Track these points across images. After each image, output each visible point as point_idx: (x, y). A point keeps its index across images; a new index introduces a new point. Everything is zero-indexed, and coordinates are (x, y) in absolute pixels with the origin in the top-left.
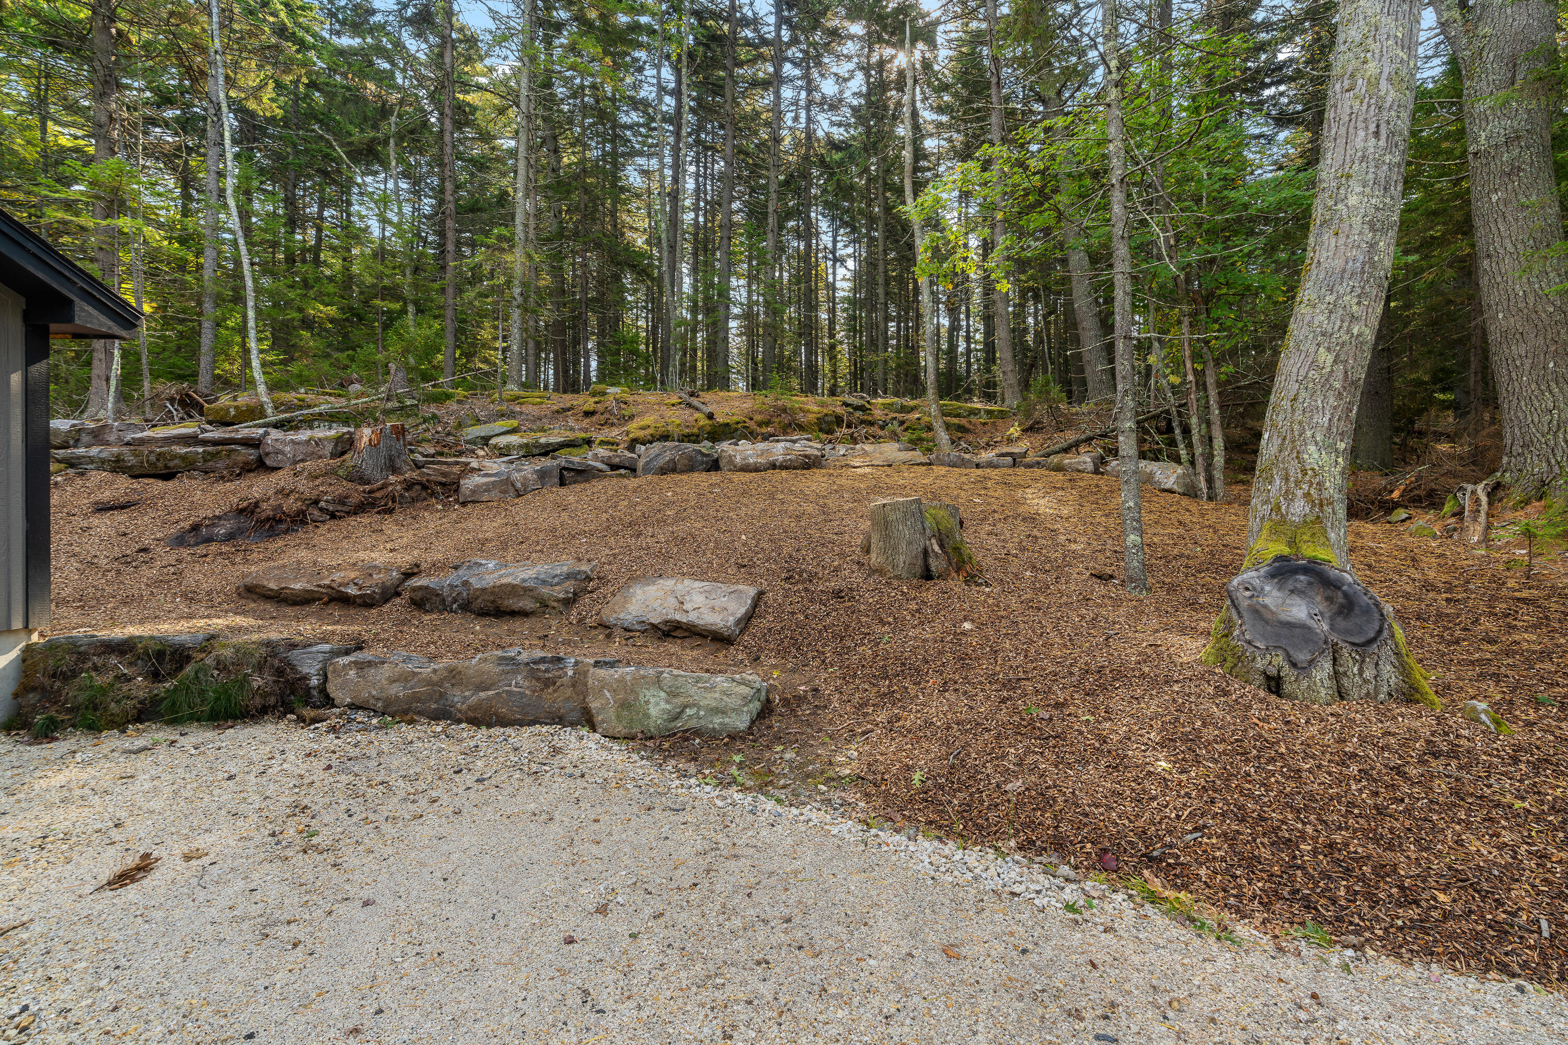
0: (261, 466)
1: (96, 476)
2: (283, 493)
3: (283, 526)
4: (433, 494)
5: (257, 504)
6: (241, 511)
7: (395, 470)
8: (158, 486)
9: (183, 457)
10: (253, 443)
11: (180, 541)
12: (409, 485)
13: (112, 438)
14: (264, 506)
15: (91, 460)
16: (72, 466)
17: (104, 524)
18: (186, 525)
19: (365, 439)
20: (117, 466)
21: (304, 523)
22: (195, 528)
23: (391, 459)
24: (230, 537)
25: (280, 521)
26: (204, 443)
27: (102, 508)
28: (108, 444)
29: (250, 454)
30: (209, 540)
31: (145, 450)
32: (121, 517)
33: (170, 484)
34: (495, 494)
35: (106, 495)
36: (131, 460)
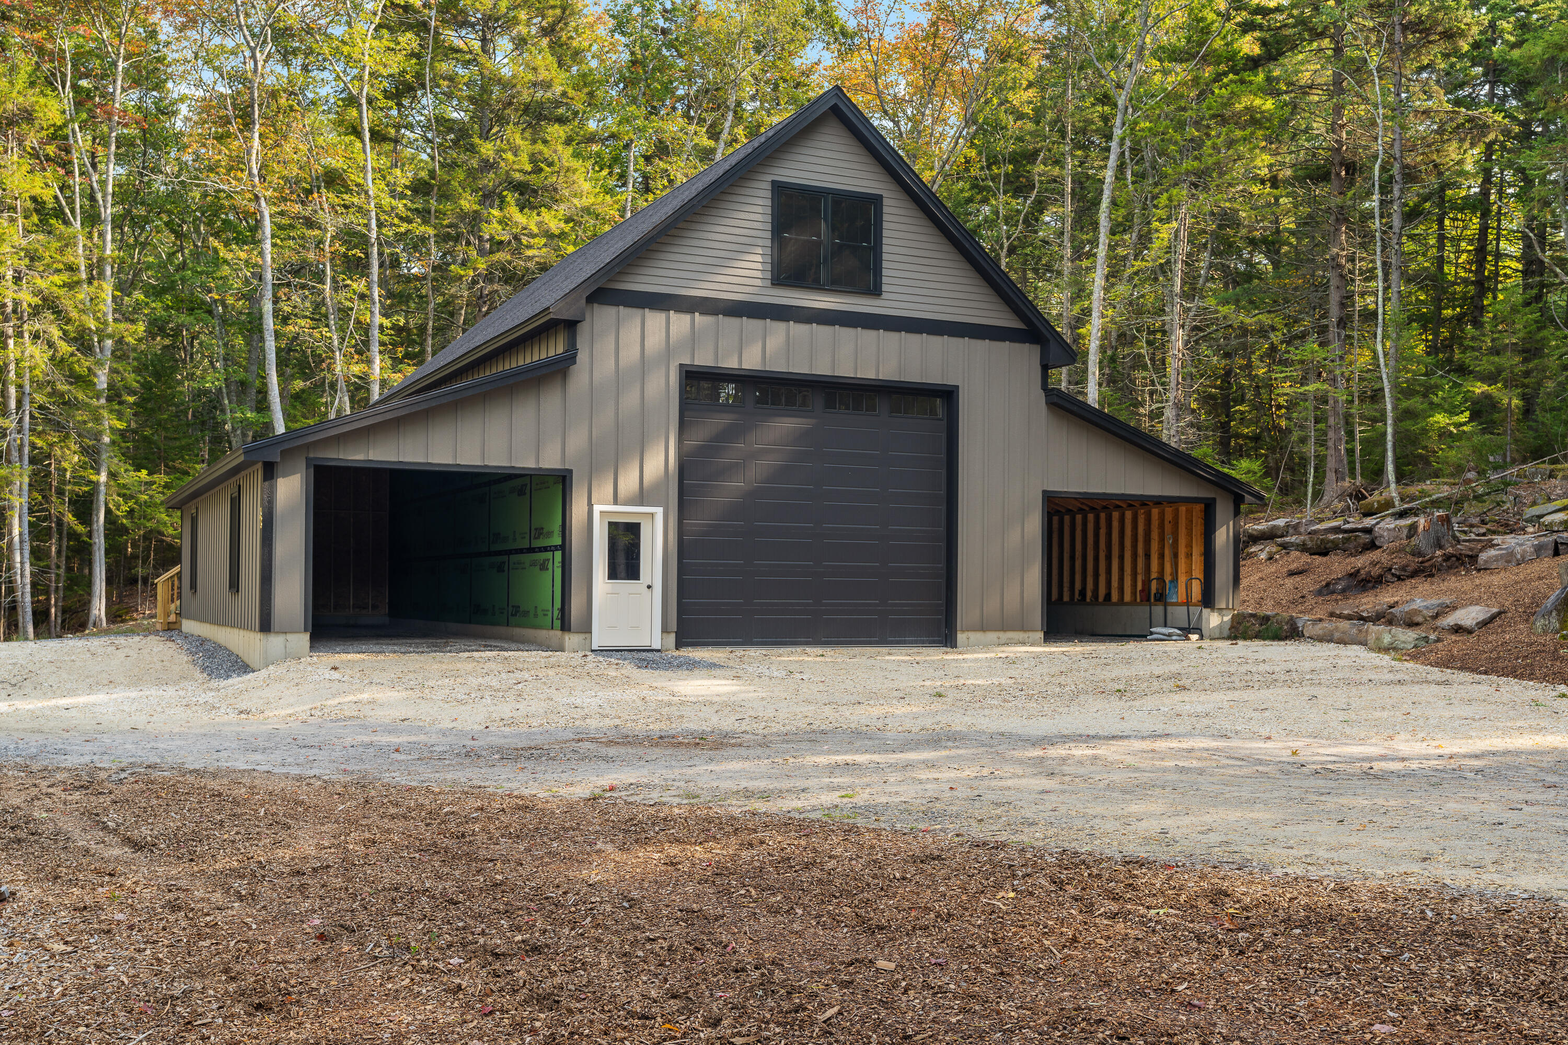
0: (1372, 546)
1: (1295, 554)
2: (1374, 564)
3: (1370, 585)
4: (1463, 564)
5: (1358, 571)
6: (1351, 575)
7: (1441, 547)
8: (1318, 559)
9: (1332, 541)
10: (1368, 531)
11: (1319, 593)
12: (1447, 558)
13: (1302, 530)
14: (1362, 572)
15: (1292, 544)
16: (1285, 548)
17: (1289, 582)
18: (1324, 583)
19: (1421, 527)
20: (1303, 548)
21: (1381, 582)
22: (1328, 585)
23: (1438, 539)
24: (1344, 591)
25: (1369, 581)
26: (1346, 531)
27: (1291, 574)
28: (1300, 534)
29: (1366, 538)
30: (1333, 592)
31: (1315, 537)
32: (1298, 579)
33: (1325, 559)
34: (1501, 564)
35: (1293, 566)
36: (1309, 544)
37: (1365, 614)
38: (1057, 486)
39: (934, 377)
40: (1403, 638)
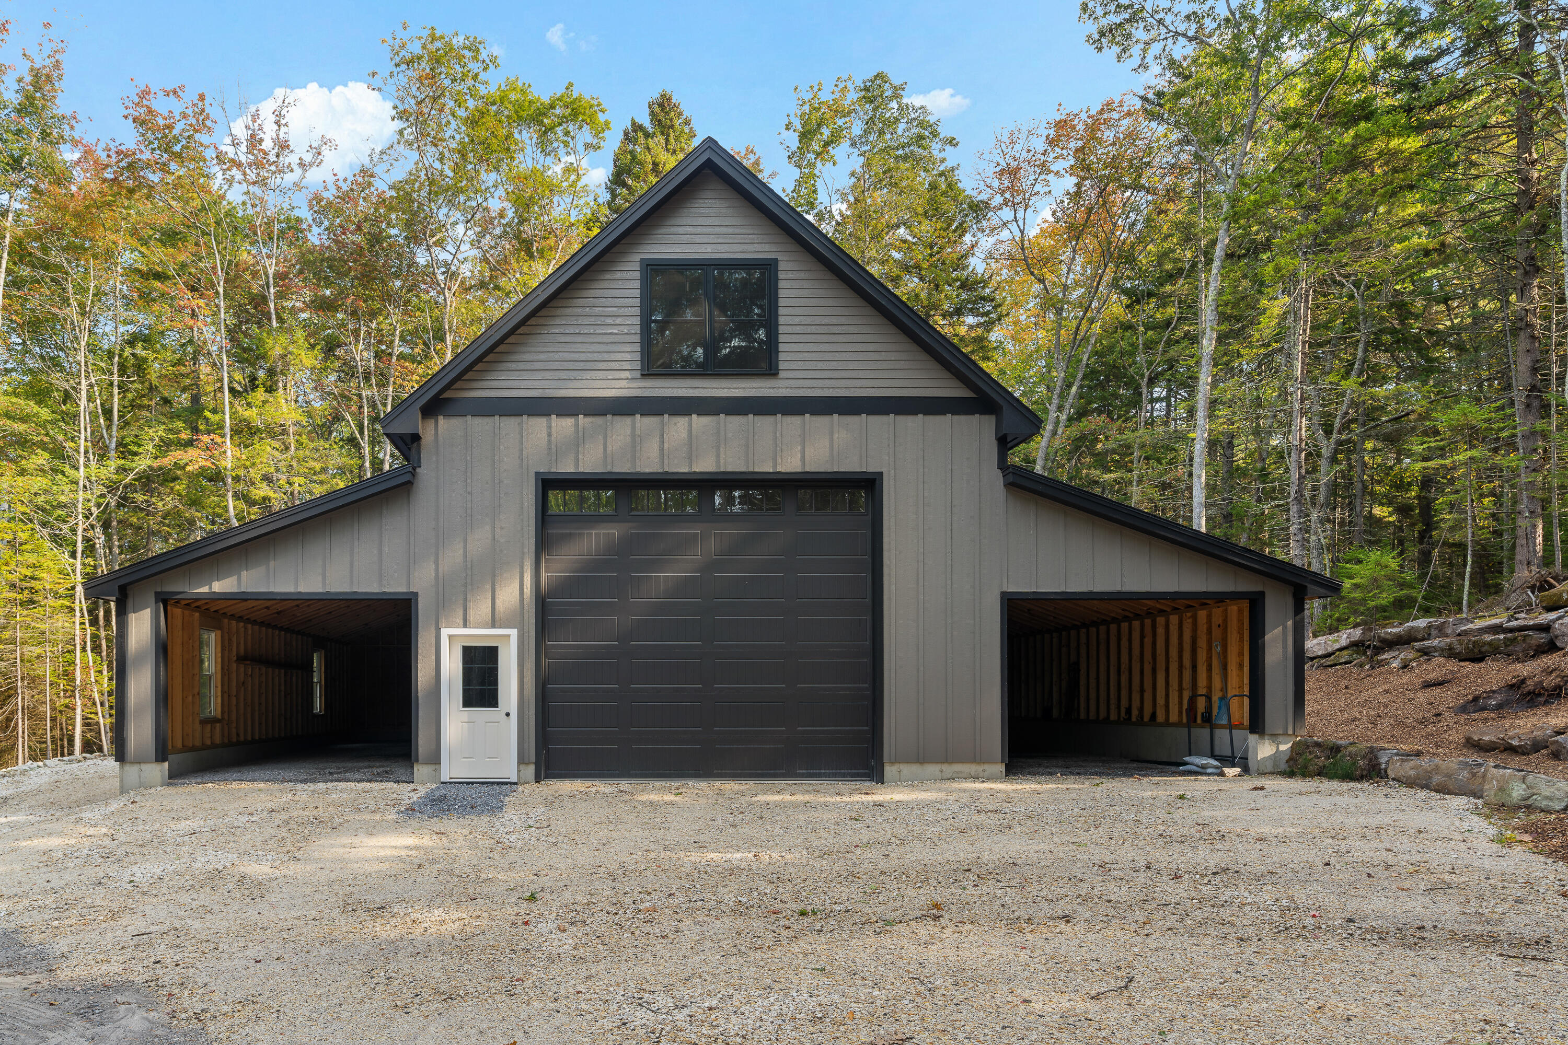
0: (1552, 647)
1: (1438, 660)
2: (1549, 672)
3: (1542, 699)
5: (1523, 681)
6: (1511, 686)
8: (1468, 666)
9: (1490, 643)
10: (1545, 628)
11: (1463, 709)
13: (1449, 631)
14: (1529, 682)
15: (1435, 649)
16: (1426, 654)
17: (1422, 696)
18: (1470, 697)
20: (1450, 653)
21: (1559, 695)
22: (1476, 699)
24: (1500, 707)
25: (1540, 695)
26: (1511, 630)
27: (1427, 685)
28: (1447, 636)
29: (1542, 638)
30: (1483, 709)
31: (1465, 639)
32: (1435, 691)
33: (1477, 666)
35: (1431, 676)
36: (1458, 648)
37: (1515, 743)
38: (1021, 585)
39: (851, 465)
40: (1547, 791)
